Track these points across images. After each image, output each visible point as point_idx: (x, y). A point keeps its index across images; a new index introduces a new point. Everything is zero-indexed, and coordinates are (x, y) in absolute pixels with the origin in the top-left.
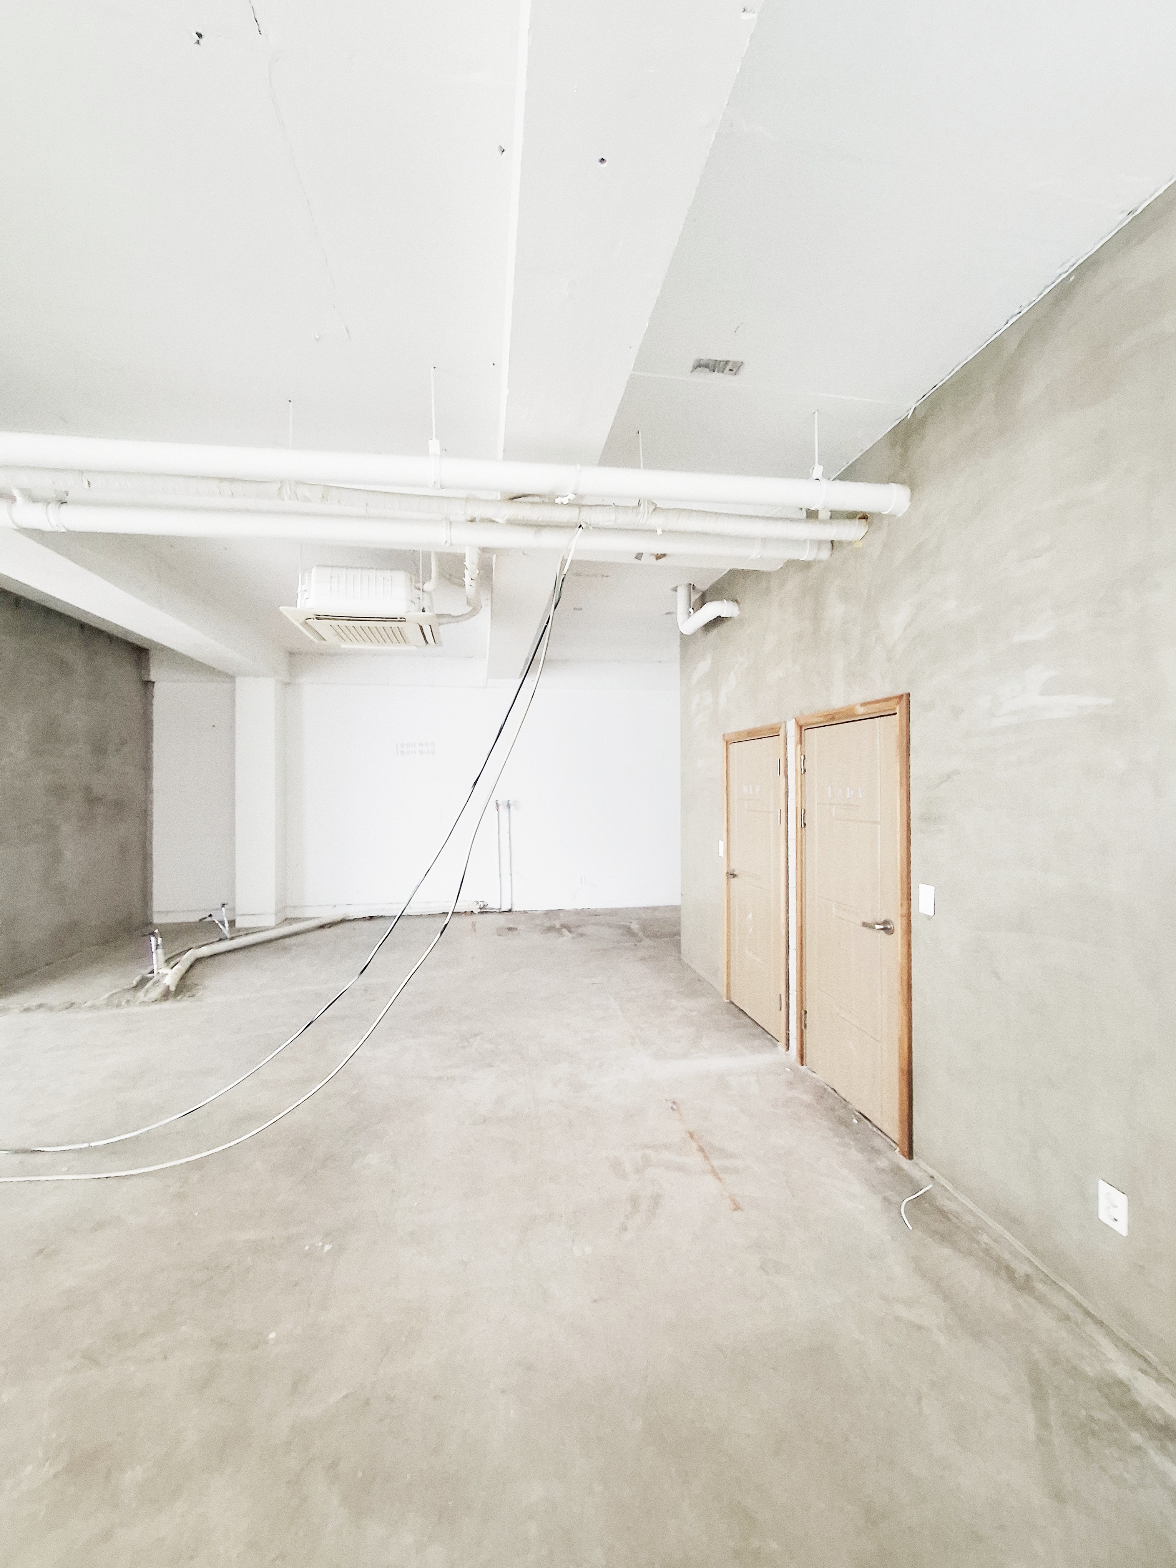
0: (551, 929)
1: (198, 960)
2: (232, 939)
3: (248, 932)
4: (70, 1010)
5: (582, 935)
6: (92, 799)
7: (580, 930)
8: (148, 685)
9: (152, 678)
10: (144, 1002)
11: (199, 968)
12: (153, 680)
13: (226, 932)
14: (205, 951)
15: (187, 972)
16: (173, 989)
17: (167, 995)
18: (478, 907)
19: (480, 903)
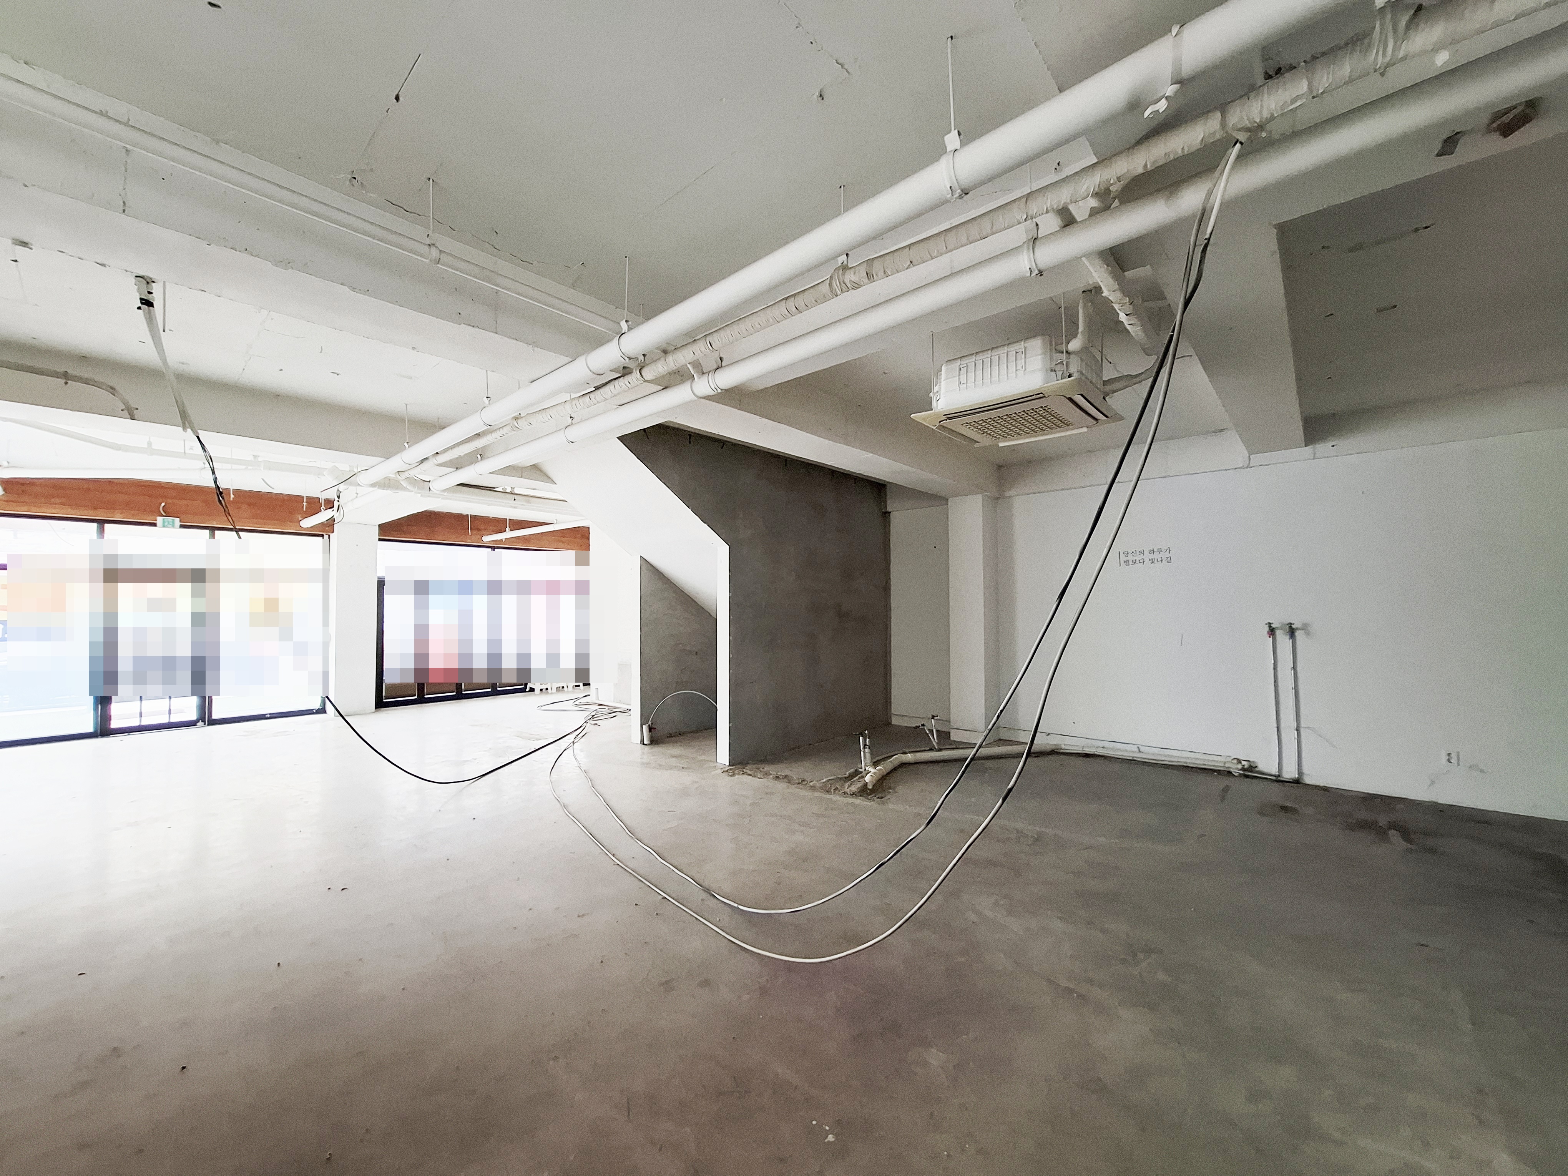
0: (1365, 826)
1: (903, 765)
2: (940, 750)
3: (959, 745)
4: (800, 786)
5: (1433, 851)
6: (842, 615)
7: (1430, 842)
8: (886, 515)
9: (889, 510)
10: (845, 793)
11: (899, 774)
12: (890, 511)
13: (934, 743)
14: (910, 757)
15: (888, 774)
16: (870, 787)
17: (864, 791)
18: (1240, 766)
19: (1243, 763)
